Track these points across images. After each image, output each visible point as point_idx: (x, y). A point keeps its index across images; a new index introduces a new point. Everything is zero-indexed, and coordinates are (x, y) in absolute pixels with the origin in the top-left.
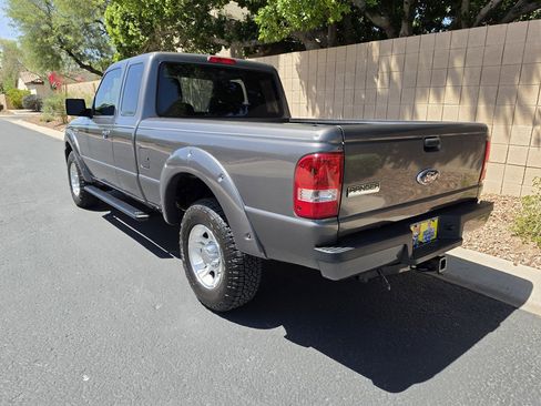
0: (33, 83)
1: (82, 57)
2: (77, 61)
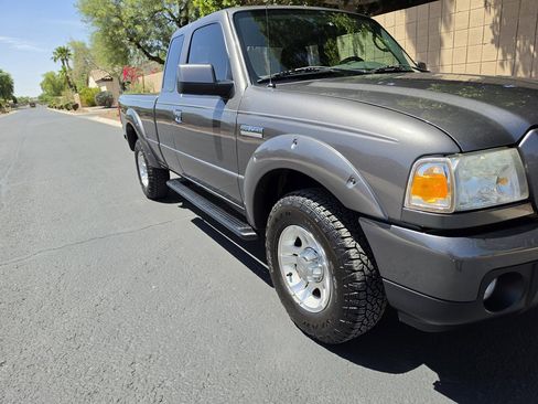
0: (103, 80)
1: (150, 49)
2: (146, 53)
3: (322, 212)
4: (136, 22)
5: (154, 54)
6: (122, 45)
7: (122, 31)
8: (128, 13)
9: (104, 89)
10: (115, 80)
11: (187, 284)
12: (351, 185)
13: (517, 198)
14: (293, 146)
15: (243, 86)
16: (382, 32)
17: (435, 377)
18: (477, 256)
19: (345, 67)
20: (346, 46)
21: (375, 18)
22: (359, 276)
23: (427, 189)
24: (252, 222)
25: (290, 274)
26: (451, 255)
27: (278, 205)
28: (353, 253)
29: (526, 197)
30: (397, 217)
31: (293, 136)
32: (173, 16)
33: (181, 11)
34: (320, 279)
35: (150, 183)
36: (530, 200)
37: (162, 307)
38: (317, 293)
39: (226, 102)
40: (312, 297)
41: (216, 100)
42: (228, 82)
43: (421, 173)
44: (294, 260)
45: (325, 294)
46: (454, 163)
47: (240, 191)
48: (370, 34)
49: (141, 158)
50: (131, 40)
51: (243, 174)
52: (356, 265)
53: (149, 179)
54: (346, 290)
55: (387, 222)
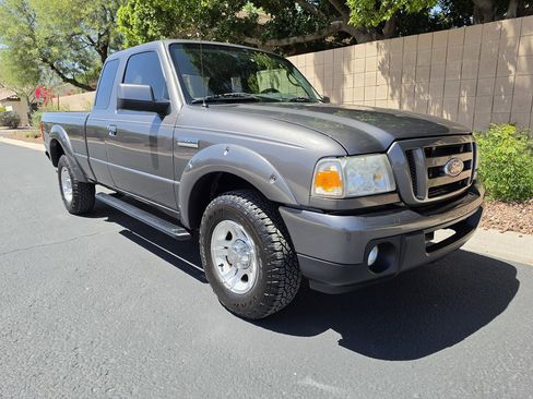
0: (9, 99)
1: (64, 70)
2: (60, 74)
3: (249, 207)
4: (51, 44)
5: (69, 76)
6: (33, 65)
7: (35, 51)
8: (42, 33)
9: (9, 108)
10: (23, 99)
11: (121, 285)
12: (272, 182)
13: (388, 190)
14: (225, 153)
15: (179, 105)
16: (295, 71)
17: (339, 336)
18: (362, 229)
19: (265, 95)
20: (264, 80)
21: (290, 59)
22: (279, 255)
23: (326, 181)
24: (186, 223)
25: (222, 265)
26: (344, 229)
27: (212, 205)
28: (274, 237)
29: (394, 189)
30: (306, 203)
31: (225, 145)
32: (91, 40)
33: (100, 36)
34: (247, 266)
35: (74, 198)
36: (397, 191)
37: (98, 304)
38: (245, 278)
39: (162, 118)
40: (241, 282)
41: (153, 116)
42: (166, 101)
43: (321, 170)
44: (226, 252)
45: (252, 277)
46: (344, 162)
47: (176, 197)
48: (284, 72)
49: (65, 174)
50: (45, 61)
51: (179, 180)
52: (277, 246)
53: (74, 194)
54: (269, 268)
55: (299, 208)
